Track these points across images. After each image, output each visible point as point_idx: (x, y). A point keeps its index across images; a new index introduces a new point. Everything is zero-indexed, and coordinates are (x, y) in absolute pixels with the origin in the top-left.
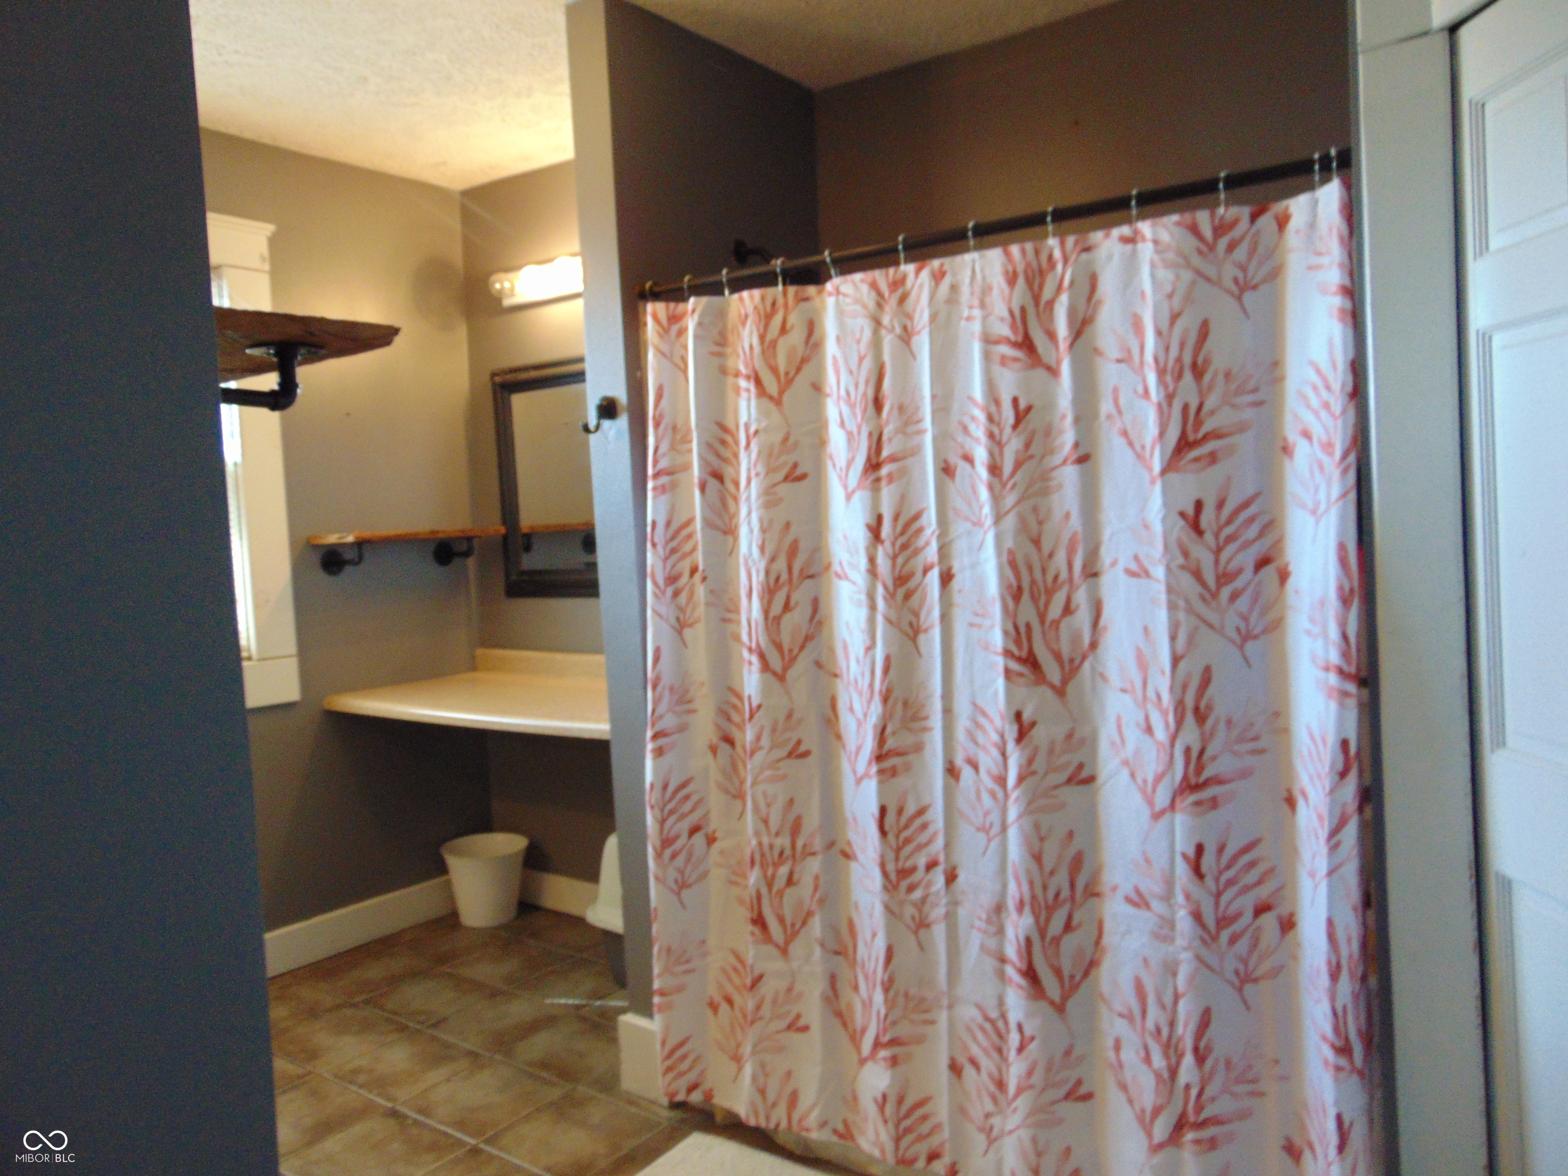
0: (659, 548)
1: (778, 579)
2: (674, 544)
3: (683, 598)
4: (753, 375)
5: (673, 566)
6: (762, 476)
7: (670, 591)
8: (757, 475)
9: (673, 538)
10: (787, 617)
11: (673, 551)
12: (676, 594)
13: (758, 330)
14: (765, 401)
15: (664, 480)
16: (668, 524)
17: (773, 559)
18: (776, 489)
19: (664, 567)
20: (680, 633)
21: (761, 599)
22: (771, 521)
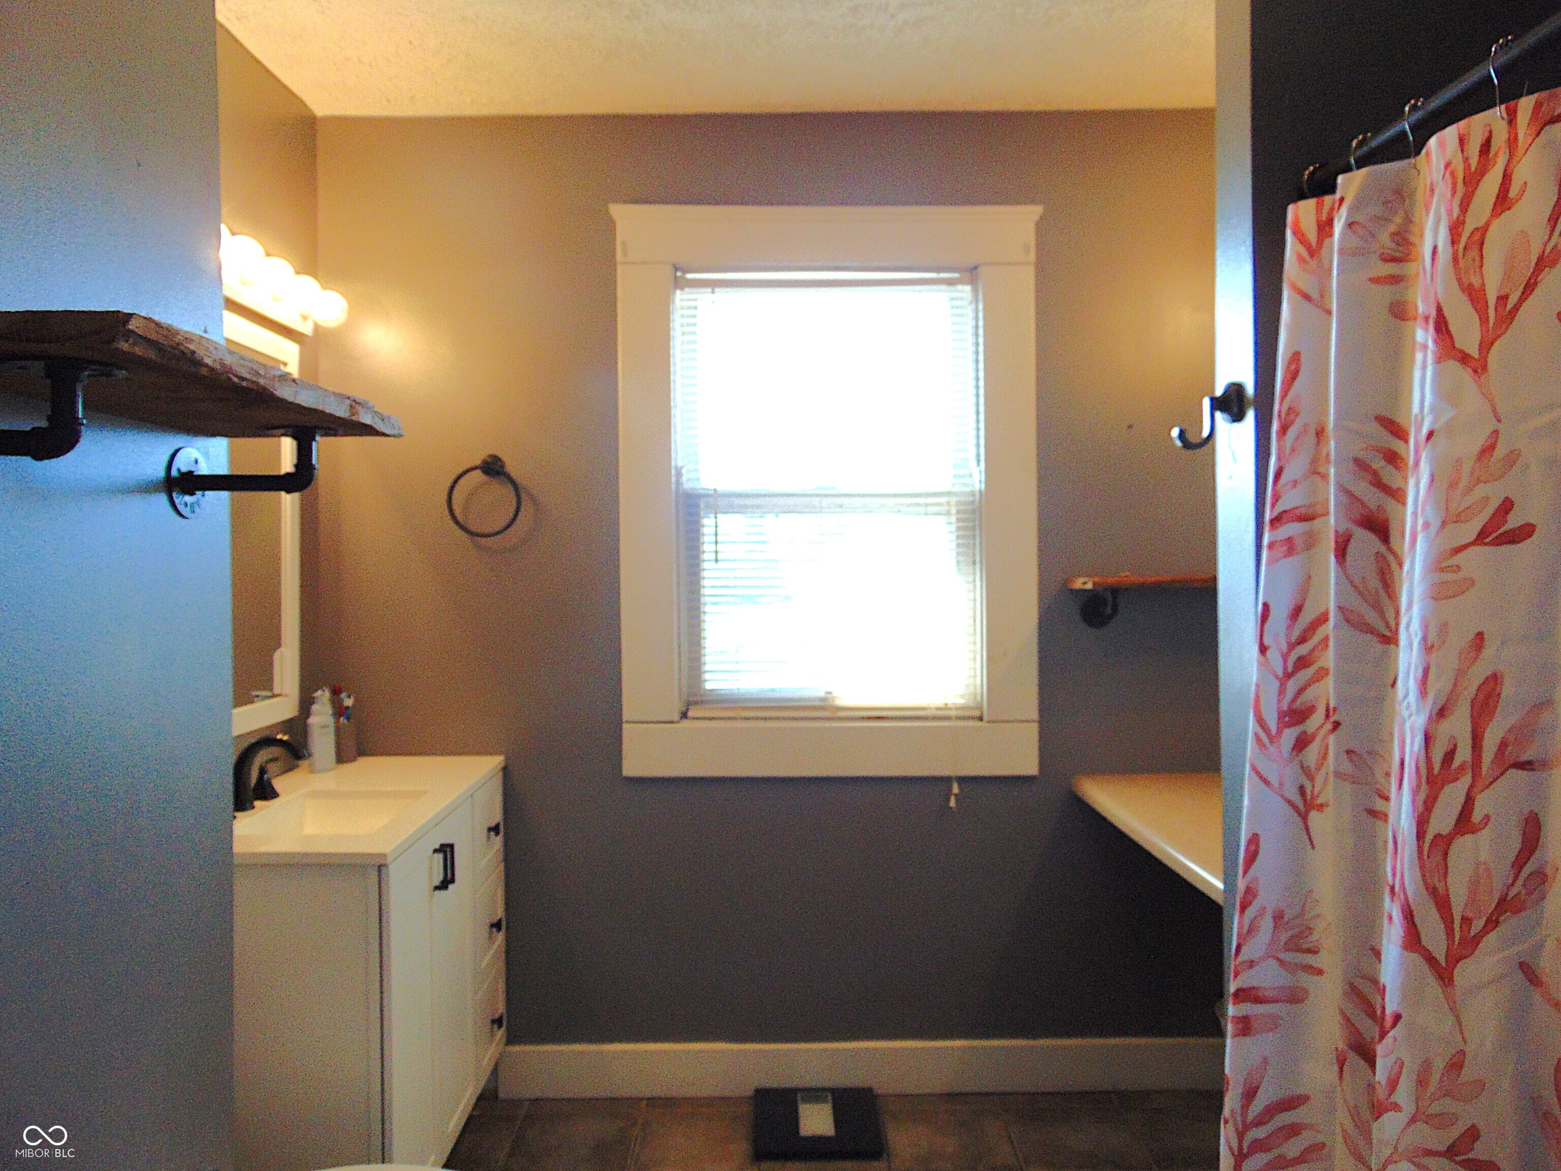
0: (1274, 655)
1: (1449, 756)
2: (1303, 650)
3: (1312, 753)
4: (1433, 313)
5: (1300, 691)
6: (1433, 529)
7: (1290, 736)
8: (1426, 525)
9: (1302, 640)
10: (1462, 847)
11: (1302, 663)
12: (1301, 744)
13: (1450, 213)
14: (1453, 366)
15: (1291, 529)
16: (1297, 612)
17: (1442, 713)
18: (1458, 559)
19: (1282, 692)
20: (1304, 817)
21: (1415, 792)
22: (1443, 629)
